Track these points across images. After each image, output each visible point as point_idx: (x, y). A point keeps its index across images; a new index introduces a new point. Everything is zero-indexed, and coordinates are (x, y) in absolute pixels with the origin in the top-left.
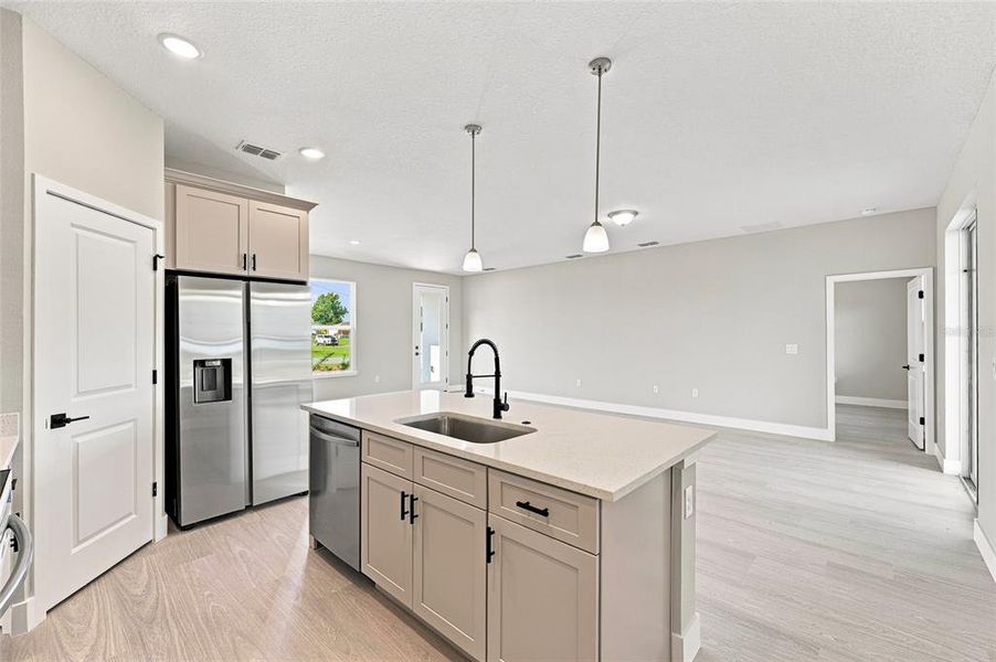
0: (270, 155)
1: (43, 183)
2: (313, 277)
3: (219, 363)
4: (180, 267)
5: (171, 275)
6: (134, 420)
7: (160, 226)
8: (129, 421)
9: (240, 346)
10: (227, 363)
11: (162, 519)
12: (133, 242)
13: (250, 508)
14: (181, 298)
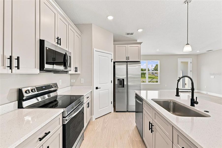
0: (132, 34)
1: (95, 49)
2: (142, 60)
3: (122, 80)
4: (116, 61)
5: (114, 63)
6: (108, 89)
7: (112, 53)
8: (107, 89)
9: (126, 76)
10: (123, 80)
11: (113, 109)
12: (108, 57)
13: (127, 111)
14: (116, 67)
